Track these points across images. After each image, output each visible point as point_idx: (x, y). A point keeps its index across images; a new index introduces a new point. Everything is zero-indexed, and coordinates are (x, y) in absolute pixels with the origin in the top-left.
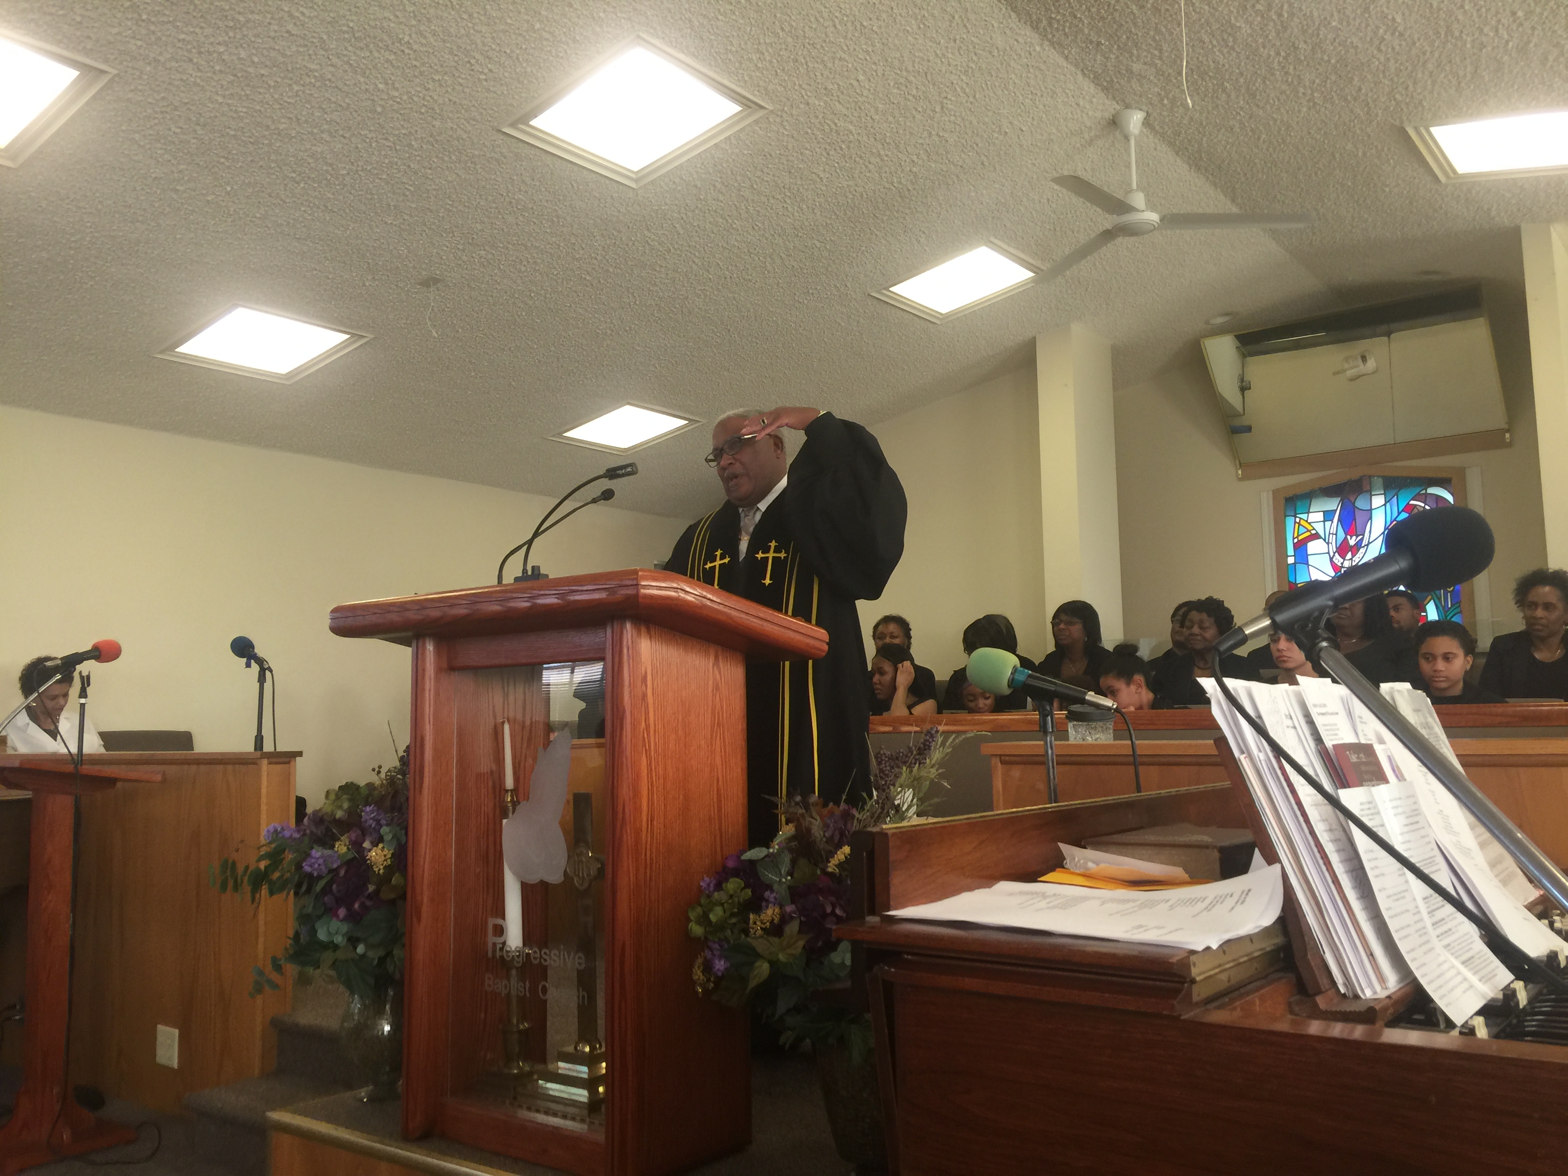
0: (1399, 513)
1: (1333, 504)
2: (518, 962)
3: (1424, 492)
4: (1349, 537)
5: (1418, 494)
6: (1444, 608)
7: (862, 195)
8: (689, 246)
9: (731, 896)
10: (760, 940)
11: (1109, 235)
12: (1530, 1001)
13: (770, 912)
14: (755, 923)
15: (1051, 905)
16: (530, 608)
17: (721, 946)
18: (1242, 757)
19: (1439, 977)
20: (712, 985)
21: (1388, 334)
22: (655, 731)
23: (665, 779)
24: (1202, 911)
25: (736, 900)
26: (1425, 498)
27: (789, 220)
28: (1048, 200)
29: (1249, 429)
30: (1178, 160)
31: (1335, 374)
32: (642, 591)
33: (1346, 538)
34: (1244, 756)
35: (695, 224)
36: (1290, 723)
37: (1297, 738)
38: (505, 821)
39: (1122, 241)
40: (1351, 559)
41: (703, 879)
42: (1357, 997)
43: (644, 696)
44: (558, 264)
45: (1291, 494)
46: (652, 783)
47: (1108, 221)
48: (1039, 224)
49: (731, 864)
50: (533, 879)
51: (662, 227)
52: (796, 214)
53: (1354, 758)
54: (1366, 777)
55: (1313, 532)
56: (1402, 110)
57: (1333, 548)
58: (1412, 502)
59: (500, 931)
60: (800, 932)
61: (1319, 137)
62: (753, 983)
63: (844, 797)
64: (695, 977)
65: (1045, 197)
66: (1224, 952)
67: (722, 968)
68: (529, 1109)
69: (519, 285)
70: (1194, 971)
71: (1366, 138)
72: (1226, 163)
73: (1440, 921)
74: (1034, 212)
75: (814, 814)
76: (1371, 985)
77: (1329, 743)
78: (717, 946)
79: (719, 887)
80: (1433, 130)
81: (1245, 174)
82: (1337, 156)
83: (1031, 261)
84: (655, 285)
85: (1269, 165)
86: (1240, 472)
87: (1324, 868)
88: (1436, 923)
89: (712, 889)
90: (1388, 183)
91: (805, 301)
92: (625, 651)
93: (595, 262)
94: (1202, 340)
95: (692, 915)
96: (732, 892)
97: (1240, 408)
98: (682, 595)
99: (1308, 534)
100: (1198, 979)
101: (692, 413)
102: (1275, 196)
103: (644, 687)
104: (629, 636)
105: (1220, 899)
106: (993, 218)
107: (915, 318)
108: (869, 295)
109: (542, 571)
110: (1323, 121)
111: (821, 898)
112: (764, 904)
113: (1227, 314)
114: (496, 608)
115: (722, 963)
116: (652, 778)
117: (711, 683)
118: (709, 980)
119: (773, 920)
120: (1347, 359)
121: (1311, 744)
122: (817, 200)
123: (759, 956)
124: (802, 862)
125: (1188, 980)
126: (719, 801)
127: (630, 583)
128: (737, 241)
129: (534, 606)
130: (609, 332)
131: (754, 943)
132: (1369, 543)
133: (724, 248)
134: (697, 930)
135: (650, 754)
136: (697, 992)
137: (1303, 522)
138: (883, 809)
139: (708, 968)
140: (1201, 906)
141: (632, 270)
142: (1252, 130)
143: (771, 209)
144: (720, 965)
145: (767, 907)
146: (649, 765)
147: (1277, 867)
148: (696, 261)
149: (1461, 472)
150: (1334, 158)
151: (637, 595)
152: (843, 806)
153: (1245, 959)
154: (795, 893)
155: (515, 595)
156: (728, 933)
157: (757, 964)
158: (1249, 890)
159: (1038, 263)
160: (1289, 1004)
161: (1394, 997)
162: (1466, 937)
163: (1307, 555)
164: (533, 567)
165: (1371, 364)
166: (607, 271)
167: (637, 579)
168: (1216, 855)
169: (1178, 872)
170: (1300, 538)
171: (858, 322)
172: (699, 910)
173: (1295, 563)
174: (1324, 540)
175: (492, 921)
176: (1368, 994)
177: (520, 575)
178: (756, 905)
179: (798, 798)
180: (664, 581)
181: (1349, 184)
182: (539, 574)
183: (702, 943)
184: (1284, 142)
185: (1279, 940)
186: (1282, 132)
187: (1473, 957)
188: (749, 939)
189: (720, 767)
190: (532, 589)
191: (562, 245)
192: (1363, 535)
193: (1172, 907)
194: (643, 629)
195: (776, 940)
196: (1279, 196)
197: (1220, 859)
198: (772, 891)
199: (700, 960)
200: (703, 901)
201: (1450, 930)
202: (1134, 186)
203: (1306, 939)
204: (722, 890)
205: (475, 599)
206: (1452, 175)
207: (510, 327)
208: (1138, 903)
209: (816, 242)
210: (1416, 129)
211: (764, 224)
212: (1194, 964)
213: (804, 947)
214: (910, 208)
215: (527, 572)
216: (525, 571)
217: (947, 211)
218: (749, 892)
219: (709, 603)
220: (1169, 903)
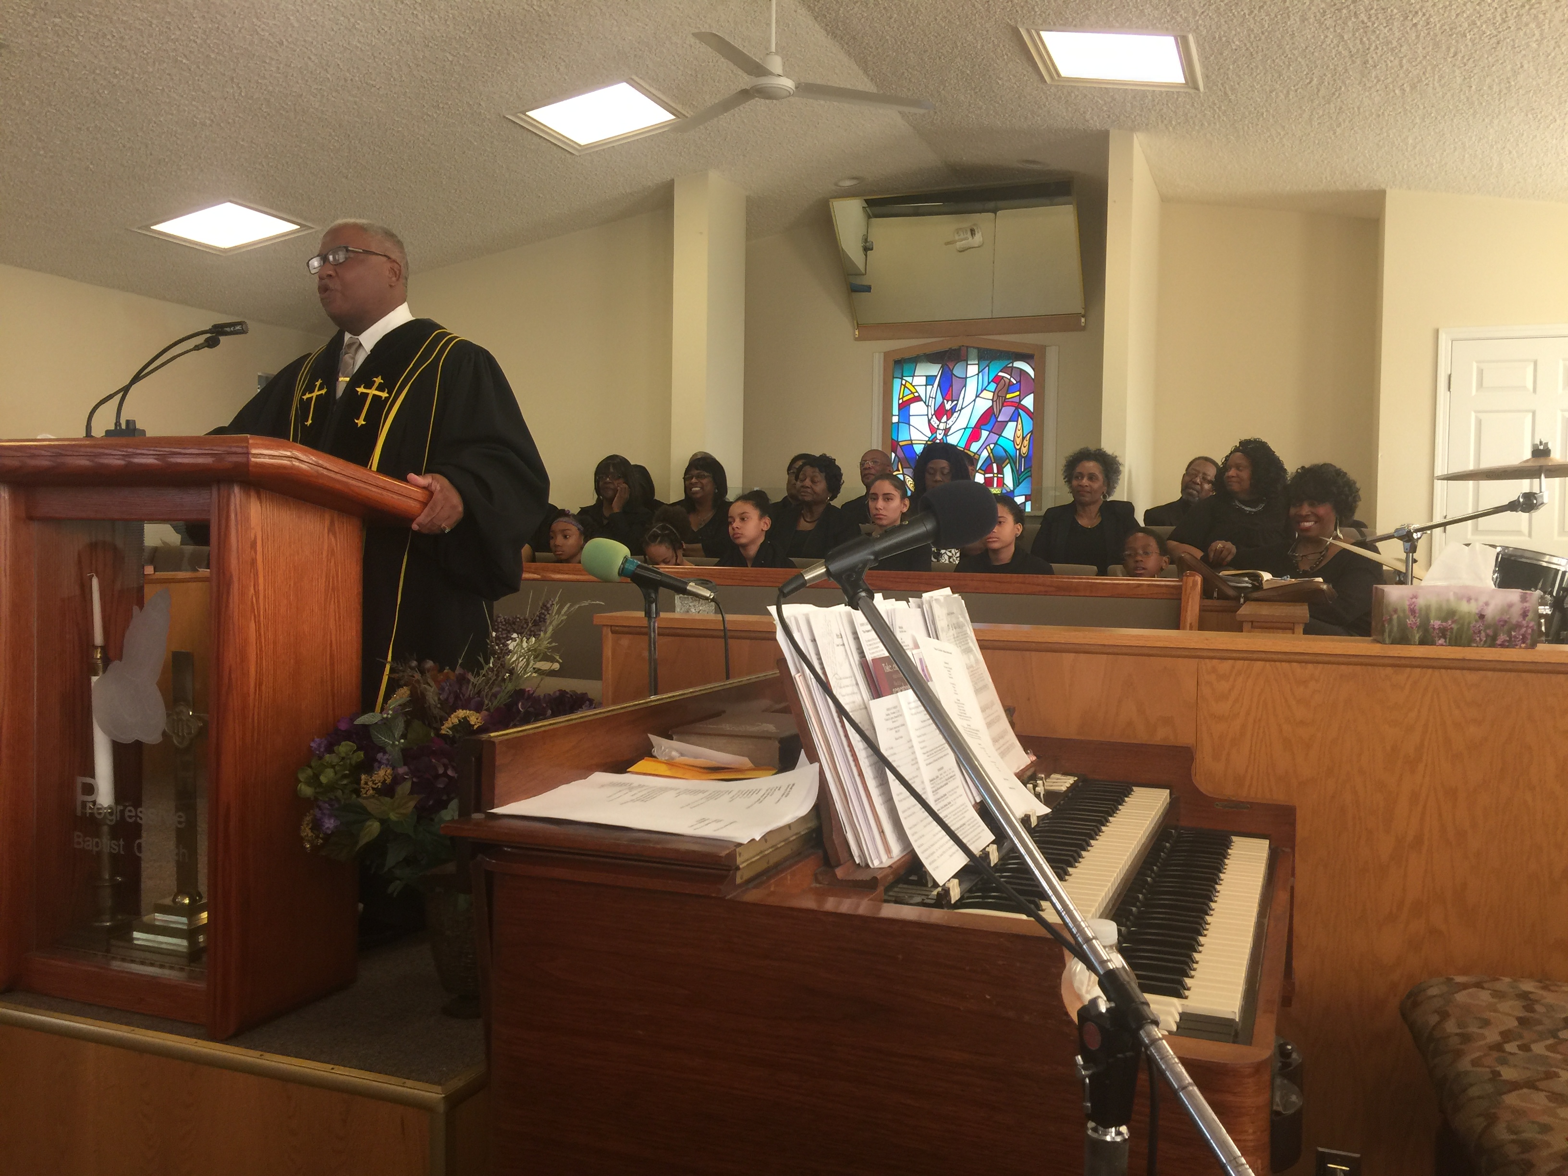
0: (989, 383)
1: (935, 370)
2: (111, 820)
3: (1011, 365)
4: (945, 401)
5: (1006, 367)
6: (1017, 471)
7: (499, 14)
8: (305, 41)
9: (343, 758)
10: (372, 800)
11: (746, 94)
12: (1001, 859)
13: (382, 773)
14: (366, 783)
15: (634, 797)
16: (126, 466)
17: (331, 805)
18: (797, 676)
19: (932, 845)
20: (320, 841)
21: (994, 211)
22: (265, 596)
23: (275, 643)
24: (755, 802)
25: (348, 761)
26: (1010, 370)
27: (419, 28)
28: (691, 46)
29: (868, 289)
30: (816, 25)
31: (947, 243)
32: (253, 459)
33: (943, 402)
34: (799, 674)
35: (312, 18)
36: (839, 641)
37: (844, 653)
38: (94, 679)
39: (758, 104)
40: (946, 422)
41: (313, 740)
42: (867, 866)
43: (254, 562)
44: (149, 42)
45: (898, 357)
46: (261, 650)
47: (746, 81)
48: (682, 68)
49: (343, 726)
50: (127, 738)
51: (274, 18)
52: (427, 23)
53: (888, 669)
54: (896, 684)
55: (916, 394)
56: (1017, 11)
57: (932, 411)
58: (1001, 374)
59: (90, 789)
60: (412, 792)
61: (943, 25)
62: (364, 840)
63: (460, 661)
64: (303, 834)
65: (688, 42)
66: (766, 841)
67: (331, 826)
68: (123, 960)
69: (100, 61)
70: (739, 860)
71: (985, 33)
72: (860, 35)
73: (942, 797)
74: (676, 56)
75: (430, 681)
76: (879, 857)
77: (869, 657)
78: (327, 805)
79: (330, 749)
80: (1043, 34)
81: (877, 49)
82: (959, 44)
83: (673, 105)
84: (264, 78)
85: (899, 43)
86: (857, 333)
87: (852, 764)
88: (939, 799)
89: (322, 750)
90: (1001, 76)
91: (435, 115)
92: (233, 516)
93: (194, 45)
94: (831, 200)
95: (302, 777)
96: (343, 755)
97: (861, 267)
98: (296, 463)
99: (912, 396)
100: (741, 866)
101: (305, 219)
102: (903, 73)
103: (253, 552)
104: (238, 502)
105: (770, 792)
106: (635, 56)
107: (552, 146)
108: (504, 117)
109: (139, 426)
110: (948, 11)
111: (434, 761)
112: (376, 765)
113: (854, 178)
114: (84, 462)
115: (332, 821)
116: (261, 643)
117: (326, 547)
118: (317, 837)
119: (385, 780)
120: (958, 231)
121: (856, 657)
122: (450, 12)
123: (369, 815)
124: (417, 724)
125: (734, 868)
126: (332, 664)
127: (239, 450)
128: (359, 42)
129: (129, 465)
130: (208, 122)
131: (365, 802)
132: (962, 408)
133: (346, 48)
134: (306, 790)
135: (259, 621)
136: (305, 848)
137: (908, 385)
138: (497, 676)
139: (316, 825)
140: (755, 797)
141: (237, 59)
142: (885, 8)
143: (400, 14)
144: (330, 824)
145: (379, 768)
146: (258, 630)
147: (817, 765)
148: (313, 57)
149: (1043, 349)
150: (957, 47)
151: (247, 464)
152: (459, 670)
153: (783, 844)
154: (408, 756)
155: (107, 451)
156: (339, 793)
157: (369, 823)
158: (794, 785)
159: (679, 108)
160: (815, 875)
161: (894, 866)
162: (961, 808)
163: (910, 416)
164: (128, 422)
165: (978, 238)
166: (208, 56)
167: (247, 447)
168: (777, 744)
169: (745, 761)
170: (905, 399)
171: (492, 143)
172: (309, 772)
173: (898, 423)
174: (925, 403)
175: (81, 780)
176: (876, 864)
177: (112, 427)
178: (368, 766)
179: (414, 663)
180: (278, 448)
181: (968, 72)
182: (135, 429)
183: (311, 803)
184: (913, 24)
185: (812, 824)
186: (912, 15)
187: (964, 824)
188: (360, 800)
189: (334, 632)
190: (128, 446)
191: (155, 21)
192: (958, 401)
193: (732, 799)
194: (253, 494)
195: (388, 799)
196: (906, 74)
197: (779, 748)
198: (385, 752)
199: (308, 818)
200: (313, 764)
201: (950, 803)
202: (773, 50)
203: (833, 822)
204: (333, 752)
205: (60, 450)
206: (1056, 78)
207: (88, 105)
208: (707, 794)
209: (448, 55)
210: (1028, 31)
211: (390, 27)
212: (740, 854)
213: (415, 807)
214: (550, 34)
215: (120, 425)
216: (118, 423)
217: (588, 42)
218: (361, 754)
219: (325, 472)
220: (731, 795)
